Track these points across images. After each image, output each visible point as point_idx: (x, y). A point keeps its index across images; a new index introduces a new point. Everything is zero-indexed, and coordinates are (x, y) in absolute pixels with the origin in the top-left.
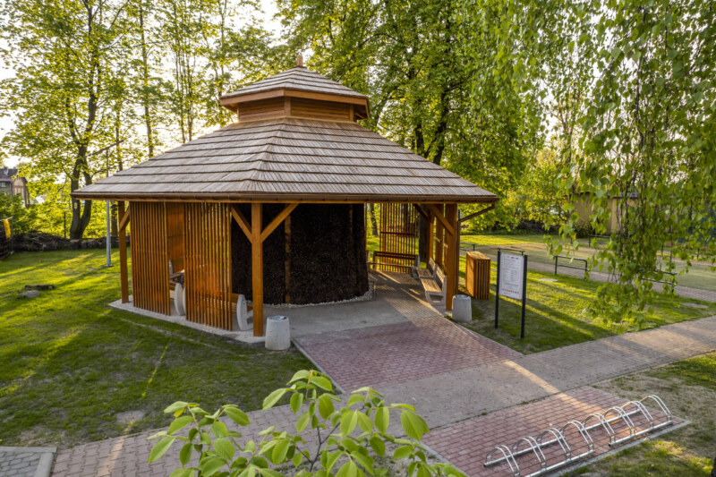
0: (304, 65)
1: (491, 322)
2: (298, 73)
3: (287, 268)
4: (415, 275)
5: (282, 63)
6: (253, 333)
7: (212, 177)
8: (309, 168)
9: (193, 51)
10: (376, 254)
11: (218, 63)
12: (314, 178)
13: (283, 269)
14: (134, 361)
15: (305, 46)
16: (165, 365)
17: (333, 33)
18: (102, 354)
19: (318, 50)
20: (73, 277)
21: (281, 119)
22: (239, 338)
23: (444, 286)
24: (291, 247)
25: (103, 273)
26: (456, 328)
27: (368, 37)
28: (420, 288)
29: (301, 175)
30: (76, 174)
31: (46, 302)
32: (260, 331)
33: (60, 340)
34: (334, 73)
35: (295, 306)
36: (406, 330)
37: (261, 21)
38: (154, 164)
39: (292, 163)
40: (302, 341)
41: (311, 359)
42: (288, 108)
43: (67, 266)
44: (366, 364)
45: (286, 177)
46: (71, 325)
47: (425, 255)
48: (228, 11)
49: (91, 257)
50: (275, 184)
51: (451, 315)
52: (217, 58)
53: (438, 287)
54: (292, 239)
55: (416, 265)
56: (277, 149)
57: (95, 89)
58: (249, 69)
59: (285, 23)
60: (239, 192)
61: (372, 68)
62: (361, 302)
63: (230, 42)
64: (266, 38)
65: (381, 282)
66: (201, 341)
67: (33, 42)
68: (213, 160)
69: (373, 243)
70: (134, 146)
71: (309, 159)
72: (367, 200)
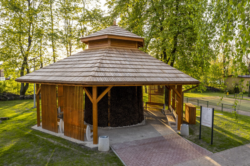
0: (117, 24)
1: (197, 136)
2: (114, 28)
3: (109, 112)
4: (163, 112)
5: (108, 23)
6: (92, 142)
7: (75, 74)
8: (118, 70)
9: (72, 18)
10: (147, 103)
11: (82, 23)
12: (120, 75)
13: (107, 112)
14: (38, 159)
15: (118, 16)
16: (52, 160)
17: (129, 11)
18: (24, 155)
19: (123, 18)
20: (19, 113)
21: (107, 48)
22: (87, 145)
23: (177, 120)
24: (110, 102)
25: (32, 111)
26: (183, 139)
27: (143, 13)
28: (165, 119)
29: (115, 73)
30: (23, 69)
31: (4, 126)
32: (96, 142)
33: (6, 147)
34: (129, 27)
35: (112, 128)
36: (161, 141)
37: (100, 6)
38: (52, 67)
39: (111, 68)
40: (115, 146)
41: (119, 156)
42: (109, 43)
43: (17, 107)
44: (143, 159)
45: (108, 74)
46: (12, 139)
47: (167, 103)
48: (86, 2)
49: (28, 103)
50: (103, 78)
51: (180, 133)
52: (82, 21)
53: (173, 119)
54: (111, 99)
55: (164, 108)
56: (104, 62)
57: (31, 34)
58: (95, 26)
59: (109, 7)
60: (87, 82)
61: (145, 26)
62: (141, 126)
63: (87, 15)
64: (101, 13)
65: (149, 116)
66: (70, 147)
67: (6, 15)
68: (76, 66)
69: (145, 97)
70: (47, 57)
71: (118, 66)
72: (143, 84)
